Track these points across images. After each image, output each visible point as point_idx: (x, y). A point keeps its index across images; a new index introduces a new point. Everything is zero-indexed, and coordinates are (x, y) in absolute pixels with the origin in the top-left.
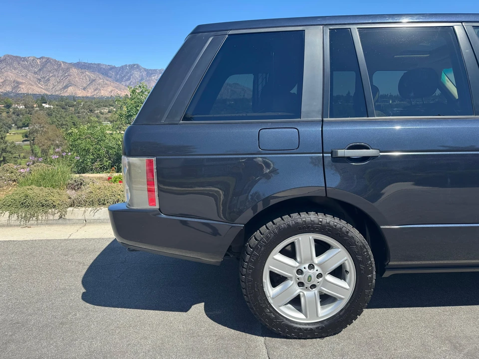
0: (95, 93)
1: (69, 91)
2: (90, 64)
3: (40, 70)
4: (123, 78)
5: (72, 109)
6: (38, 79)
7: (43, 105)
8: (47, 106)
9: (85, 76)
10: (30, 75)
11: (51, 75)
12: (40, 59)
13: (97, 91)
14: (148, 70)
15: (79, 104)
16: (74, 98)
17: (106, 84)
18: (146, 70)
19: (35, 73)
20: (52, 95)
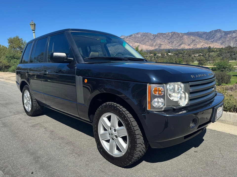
0: (194, 47)
1: (181, 47)
2: (193, 32)
3: (170, 38)
4: (210, 37)
5: (181, 55)
6: (169, 42)
7: (169, 54)
8: (170, 54)
9: (190, 39)
10: (166, 41)
11: (175, 40)
12: (171, 33)
13: (195, 46)
14: (226, 32)
15: (184, 52)
16: (183, 50)
17: (200, 42)
18: (224, 32)
19: (168, 39)
20: (174, 49)
